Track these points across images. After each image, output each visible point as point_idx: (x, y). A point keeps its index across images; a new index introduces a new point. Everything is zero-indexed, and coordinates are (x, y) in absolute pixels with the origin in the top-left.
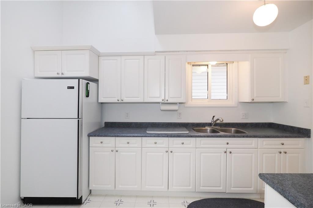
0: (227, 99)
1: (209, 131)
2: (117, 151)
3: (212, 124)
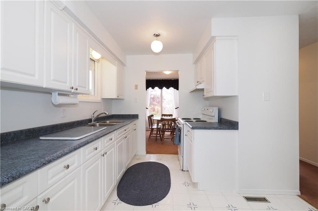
2: (47, 201)
3: (93, 119)
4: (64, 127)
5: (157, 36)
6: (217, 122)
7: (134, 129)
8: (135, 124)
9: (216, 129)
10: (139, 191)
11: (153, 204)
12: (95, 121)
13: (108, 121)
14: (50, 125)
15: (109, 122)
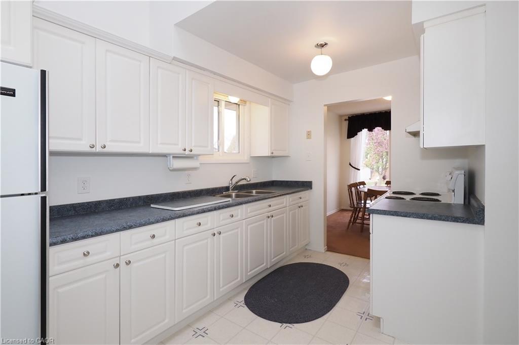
0: (239, 153)
1: (234, 196)
2: (128, 263)
3: (231, 187)
4: (188, 195)
5: (322, 46)
6: (463, 203)
7: (299, 205)
8: (301, 198)
9: (422, 218)
10: (276, 300)
11: (284, 324)
12: (233, 190)
13: (254, 191)
14: (170, 193)
15: (257, 193)
